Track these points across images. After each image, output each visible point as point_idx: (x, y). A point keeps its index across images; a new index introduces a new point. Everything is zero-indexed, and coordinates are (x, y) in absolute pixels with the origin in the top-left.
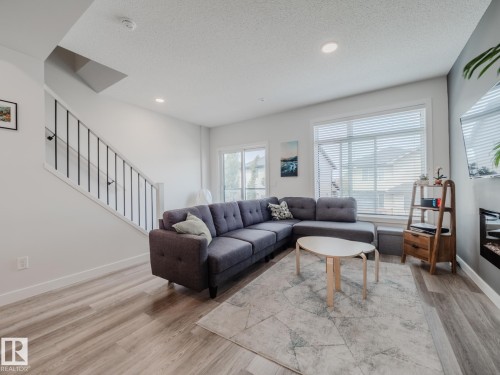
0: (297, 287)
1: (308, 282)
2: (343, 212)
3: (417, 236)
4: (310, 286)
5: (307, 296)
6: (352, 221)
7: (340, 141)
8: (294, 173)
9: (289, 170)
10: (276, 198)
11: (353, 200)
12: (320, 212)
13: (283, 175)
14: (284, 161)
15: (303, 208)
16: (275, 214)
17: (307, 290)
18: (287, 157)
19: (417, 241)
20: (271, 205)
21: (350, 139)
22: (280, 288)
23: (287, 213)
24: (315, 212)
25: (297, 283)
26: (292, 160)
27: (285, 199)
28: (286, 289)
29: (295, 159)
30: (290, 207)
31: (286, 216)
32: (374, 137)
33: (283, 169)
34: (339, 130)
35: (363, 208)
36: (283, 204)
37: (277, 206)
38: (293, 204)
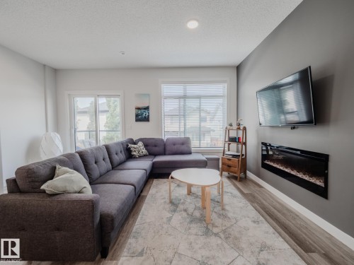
0: (176, 214)
1: (181, 207)
2: (183, 148)
3: (230, 160)
4: (185, 210)
5: (188, 220)
6: (190, 153)
7: (179, 98)
8: (147, 119)
9: (142, 116)
10: (132, 139)
11: (188, 139)
12: (168, 148)
13: (137, 120)
14: (139, 109)
15: (156, 146)
16: (134, 153)
17: (184, 214)
18: (141, 106)
19: (230, 163)
20: (130, 145)
21: (185, 97)
22: (165, 220)
23: (145, 151)
24: (165, 149)
25: (175, 211)
26: (145, 109)
27: (141, 140)
28: (169, 219)
29: (147, 108)
30: (146, 146)
31: (144, 153)
32: (199, 97)
33: (137, 116)
34: (177, 90)
35: (194, 144)
36: (140, 144)
37: (135, 146)
38: (148, 143)
